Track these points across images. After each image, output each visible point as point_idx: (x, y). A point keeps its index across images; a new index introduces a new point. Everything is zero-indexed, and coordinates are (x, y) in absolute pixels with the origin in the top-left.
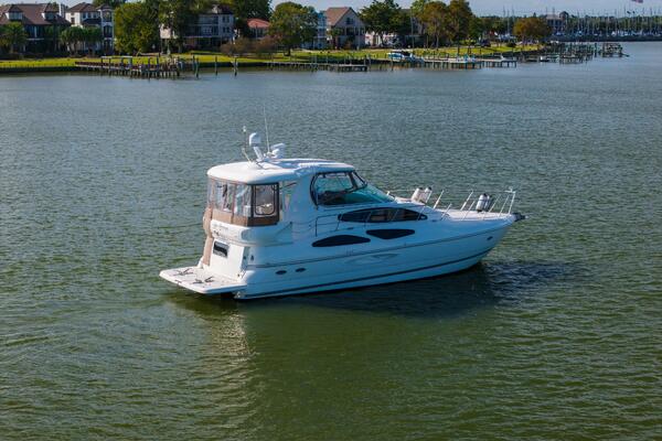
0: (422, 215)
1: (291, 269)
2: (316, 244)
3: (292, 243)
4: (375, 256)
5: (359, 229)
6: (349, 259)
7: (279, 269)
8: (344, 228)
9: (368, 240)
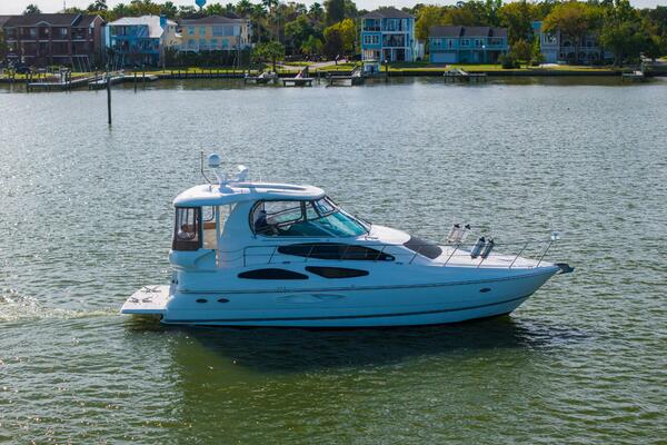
0: (389, 256)
1: (212, 299)
2: (242, 276)
3: (214, 272)
4: (315, 296)
5: (298, 264)
6: (283, 295)
7: (200, 297)
8: (279, 262)
9: (305, 277)
